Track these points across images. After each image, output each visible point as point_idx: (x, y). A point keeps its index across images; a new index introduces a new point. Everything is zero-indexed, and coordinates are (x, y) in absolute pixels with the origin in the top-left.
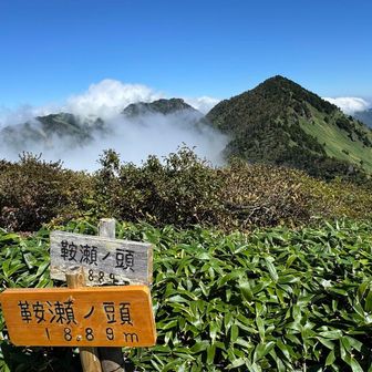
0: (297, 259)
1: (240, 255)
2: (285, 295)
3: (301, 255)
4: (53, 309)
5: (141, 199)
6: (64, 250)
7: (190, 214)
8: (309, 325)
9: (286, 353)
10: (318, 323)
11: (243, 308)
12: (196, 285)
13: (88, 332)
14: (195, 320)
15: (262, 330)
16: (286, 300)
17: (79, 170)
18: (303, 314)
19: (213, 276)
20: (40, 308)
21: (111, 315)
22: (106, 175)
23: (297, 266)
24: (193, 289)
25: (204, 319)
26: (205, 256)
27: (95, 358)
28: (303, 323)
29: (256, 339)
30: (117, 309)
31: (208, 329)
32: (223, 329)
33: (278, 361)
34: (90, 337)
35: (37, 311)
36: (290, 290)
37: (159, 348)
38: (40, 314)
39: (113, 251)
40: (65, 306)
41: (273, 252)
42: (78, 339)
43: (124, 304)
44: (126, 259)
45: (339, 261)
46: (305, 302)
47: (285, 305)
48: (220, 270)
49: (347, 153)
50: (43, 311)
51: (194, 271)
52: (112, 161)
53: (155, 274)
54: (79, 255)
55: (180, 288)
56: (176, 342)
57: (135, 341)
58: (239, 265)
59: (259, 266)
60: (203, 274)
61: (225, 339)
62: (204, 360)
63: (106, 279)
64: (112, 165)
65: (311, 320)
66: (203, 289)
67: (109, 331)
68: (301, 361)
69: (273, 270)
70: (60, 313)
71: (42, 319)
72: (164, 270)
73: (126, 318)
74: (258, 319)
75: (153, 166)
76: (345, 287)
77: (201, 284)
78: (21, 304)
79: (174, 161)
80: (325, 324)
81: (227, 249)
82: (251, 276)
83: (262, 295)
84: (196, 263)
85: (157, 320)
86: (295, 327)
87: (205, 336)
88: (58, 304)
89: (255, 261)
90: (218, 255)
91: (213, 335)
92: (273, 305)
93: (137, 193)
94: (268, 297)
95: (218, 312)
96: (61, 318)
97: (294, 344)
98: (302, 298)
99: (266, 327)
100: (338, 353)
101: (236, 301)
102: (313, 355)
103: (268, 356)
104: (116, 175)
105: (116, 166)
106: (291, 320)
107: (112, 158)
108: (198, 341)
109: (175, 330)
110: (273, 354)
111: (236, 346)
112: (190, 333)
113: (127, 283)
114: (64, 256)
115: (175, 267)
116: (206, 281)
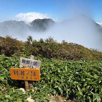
0: (72, 68)
1: (60, 65)
2: (68, 74)
3: (74, 67)
4: (20, 72)
5: (38, 50)
6: (23, 61)
7: (51, 55)
8: (72, 81)
9: (66, 86)
10: (74, 81)
11: (59, 76)
12: (49, 71)
13: (27, 77)
14: (48, 78)
15: (62, 81)
16: (68, 75)
17: (21, 40)
18: (71, 78)
19: (53, 69)
22: (29, 43)
23: (72, 69)
24: (48, 72)
25: (50, 78)
26: (52, 65)
27: (28, 83)
28: (71, 80)
29: (61, 83)
30: (33, 73)
31: (51, 80)
32: (54, 80)
33: (65, 87)
36: (69, 73)
37: (41, 83)
38: (17, 73)
39: (33, 62)
40: (23, 72)
41: (68, 66)
42: (25, 79)
44: (35, 64)
45: (81, 68)
46: (72, 76)
47: (68, 76)
48: (55, 68)
51: (49, 68)
52: (30, 39)
53: (41, 68)
54: (26, 62)
55: (46, 71)
56: (44, 82)
58: (59, 67)
59: (64, 68)
60: (51, 68)
61: (54, 82)
62: (49, 85)
63: (31, 67)
64: (30, 40)
65: (73, 80)
66: (51, 72)
67: (31, 77)
68: (69, 88)
69: (66, 69)
72: (43, 67)
73: (35, 75)
74: (62, 79)
75: (42, 41)
76: (81, 74)
77: (50, 71)
78: (14, 71)
79: (47, 41)
80: (75, 81)
81: (57, 64)
82: (61, 70)
83: (63, 74)
84: (50, 66)
85: (41, 77)
86: (69, 81)
87: (50, 81)
89: (63, 67)
90: (55, 65)
91: (52, 81)
92: (65, 76)
93: (37, 49)
94: (64, 75)
95: (53, 76)
96: (22, 74)
97: (68, 84)
98: (72, 75)
99: (63, 81)
100: (76, 86)
101: (57, 75)
102: (72, 87)
103: (63, 86)
104: (31, 43)
105: (31, 40)
106: (68, 79)
107: (30, 38)
108: (49, 82)
109: (44, 79)
110: (64, 86)
111: (56, 84)
112: (47, 80)
113: (35, 68)
114: (23, 62)
115: (45, 67)
116: (51, 70)
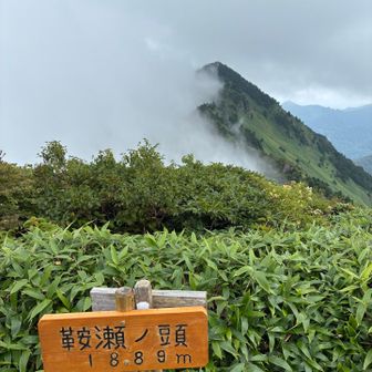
4: (101, 334)
13: (138, 356)
20: (86, 334)
21: (165, 337)
30: (173, 331)
34: (139, 361)
35: (82, 337)
38: (85, 340)
40: (116, 330)
43: (181, 326)
49: (284, 151)
50: (88, 337)
57: (187, 361)
70: (109, 338)
71: (86, 345)
73: (180, 339)
78: (63, 331)
88: (108, 329)
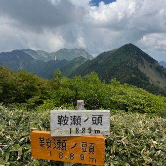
4: (56, 142)
21: (84, 148)
30: (88, 146)
34: (72, 158)
35: (48, 142)
38: (49, 144)
43: (92, 144)
49: (159, 83)
50: (51, 143)
57: (94, 162)
67: (82, 156)
70: (59, 145)
71: (49, 146)
73: (92, 150)
78: (40, 139)
88: (59, 140)
96: (59, 147)
